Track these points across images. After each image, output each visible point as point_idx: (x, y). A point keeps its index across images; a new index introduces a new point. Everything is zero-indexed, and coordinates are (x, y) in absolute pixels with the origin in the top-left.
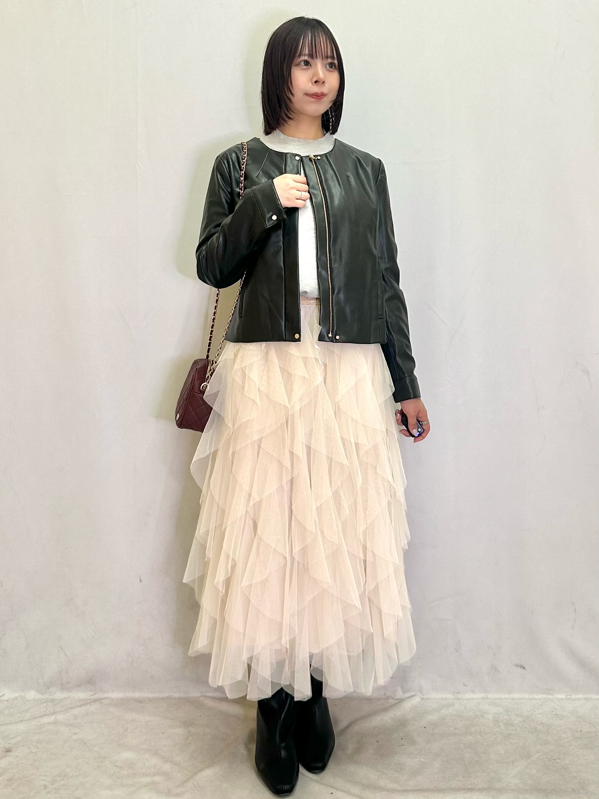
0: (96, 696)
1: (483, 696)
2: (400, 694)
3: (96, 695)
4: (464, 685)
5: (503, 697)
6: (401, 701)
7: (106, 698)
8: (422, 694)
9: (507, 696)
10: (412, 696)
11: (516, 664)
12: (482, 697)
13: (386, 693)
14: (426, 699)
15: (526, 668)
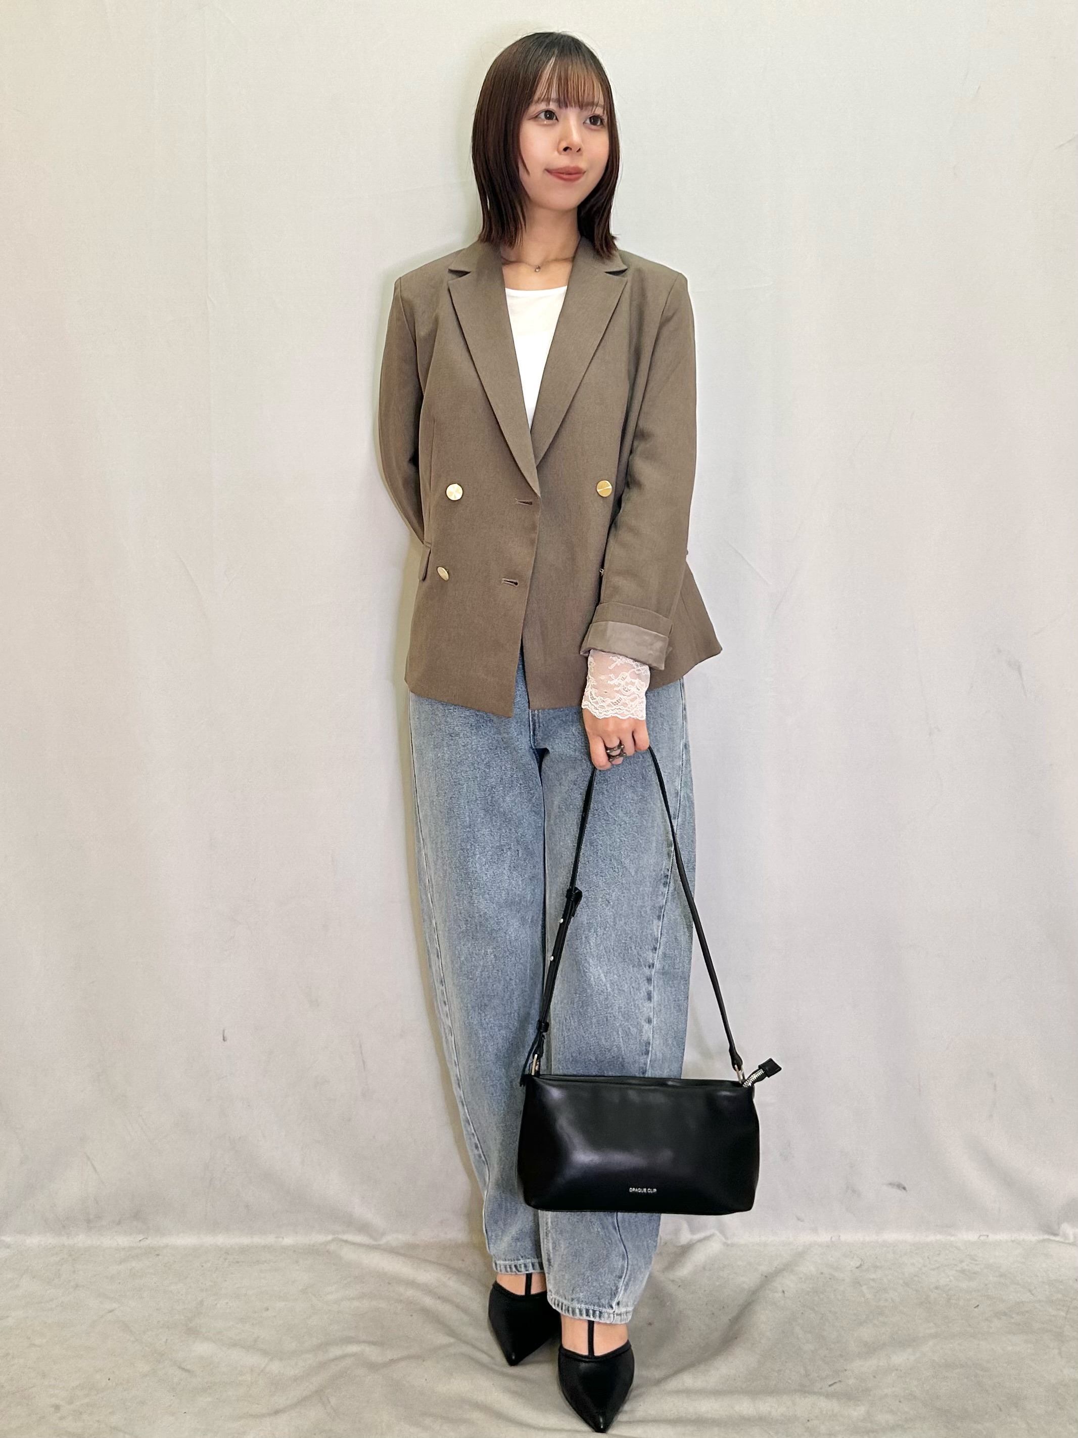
0: (148, 1242)
1: (831, 1238)
2: (684, 1236)
4: (799, 1219)
5: (867, 1239)
6: (687, 1247)
7: (166, 1246)
8: (723, 1235)
9: (873, 1238)
10: (706, 1238)
11: (890, 1182)
12: (828, 1240)
14: (732, 1243)
15: (907, 1189)
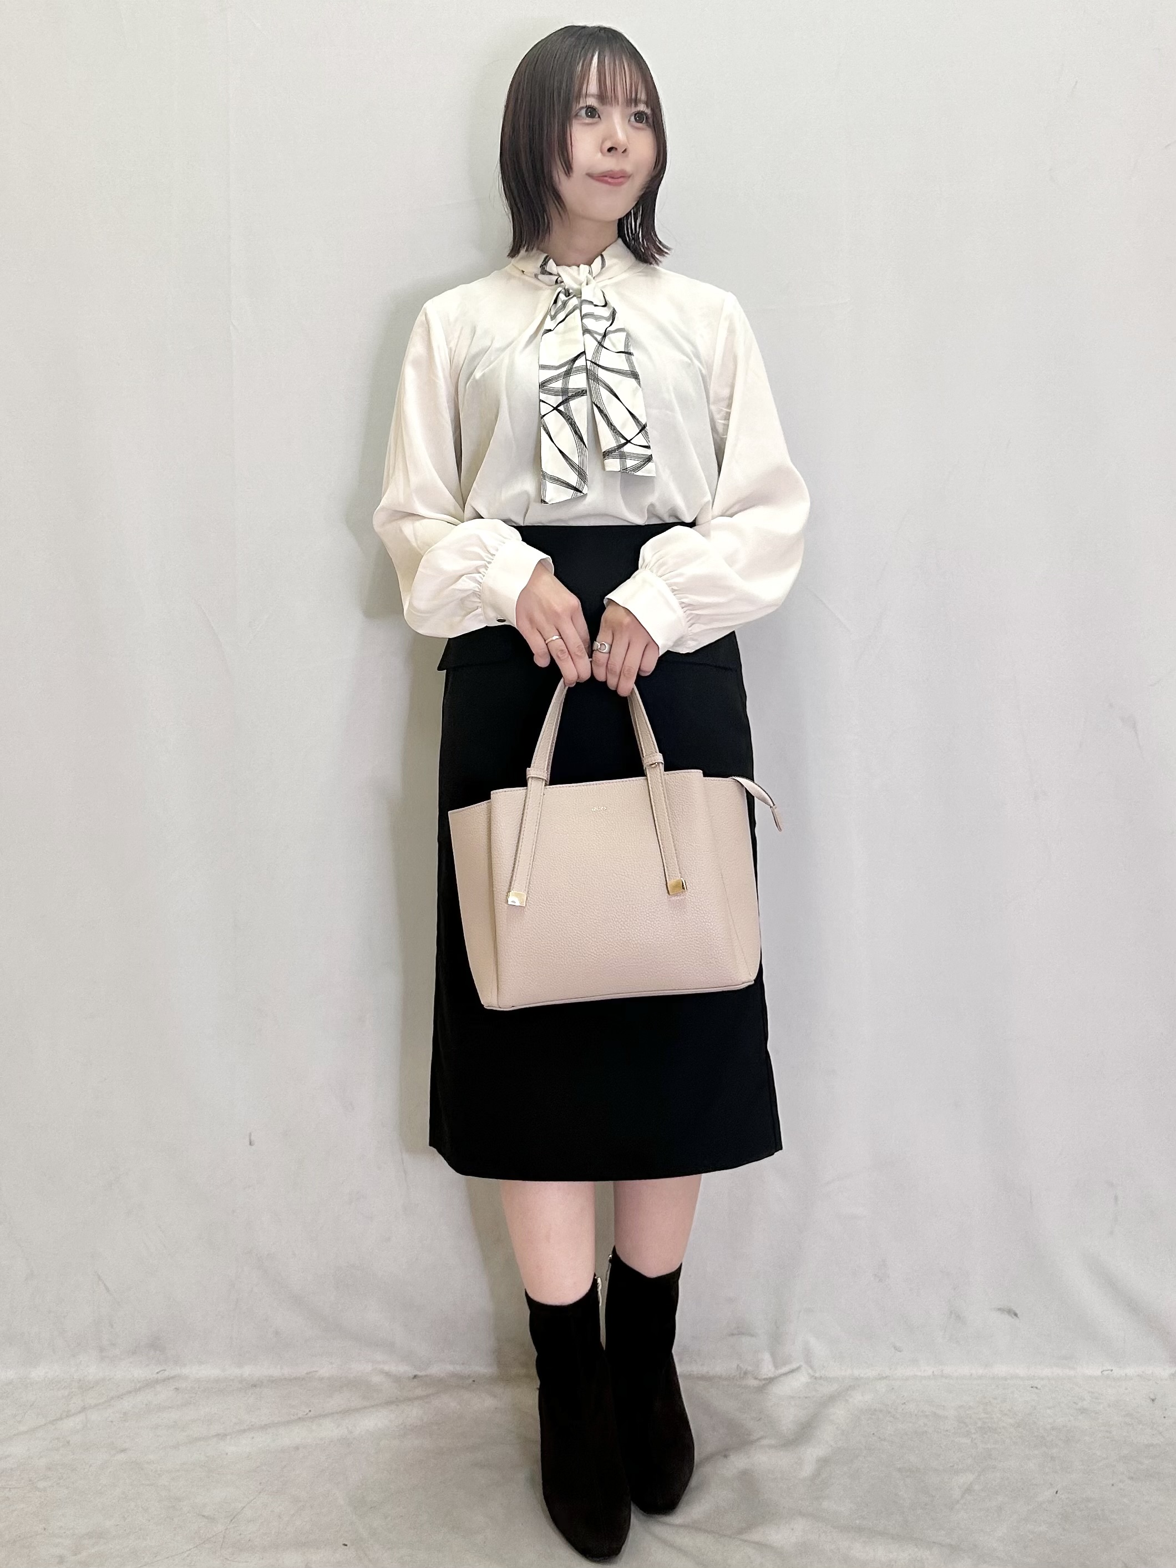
1: (933, 1372)
2: (767, 1369)
3: (166, 1372)
4: (898, 1349)
5: (974, 1372)
6: (771, 1380)
7: (186, 1377)
8: (811, 1367)
9: (981, 1371)
10: (792, 1371)
11: (999, 1307)
12: (930, 1373)
13: (740, 1365)
14: (821, 1377)
15: (1019, 1314)
